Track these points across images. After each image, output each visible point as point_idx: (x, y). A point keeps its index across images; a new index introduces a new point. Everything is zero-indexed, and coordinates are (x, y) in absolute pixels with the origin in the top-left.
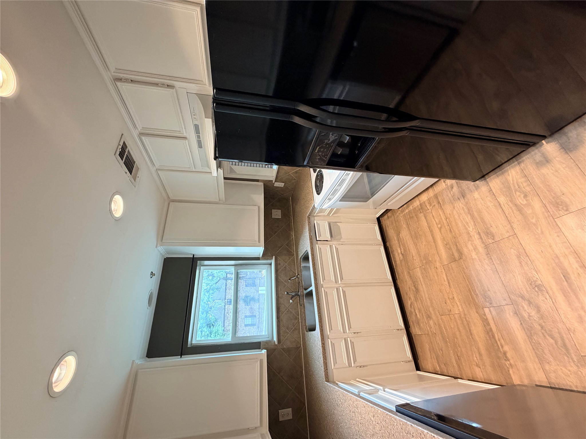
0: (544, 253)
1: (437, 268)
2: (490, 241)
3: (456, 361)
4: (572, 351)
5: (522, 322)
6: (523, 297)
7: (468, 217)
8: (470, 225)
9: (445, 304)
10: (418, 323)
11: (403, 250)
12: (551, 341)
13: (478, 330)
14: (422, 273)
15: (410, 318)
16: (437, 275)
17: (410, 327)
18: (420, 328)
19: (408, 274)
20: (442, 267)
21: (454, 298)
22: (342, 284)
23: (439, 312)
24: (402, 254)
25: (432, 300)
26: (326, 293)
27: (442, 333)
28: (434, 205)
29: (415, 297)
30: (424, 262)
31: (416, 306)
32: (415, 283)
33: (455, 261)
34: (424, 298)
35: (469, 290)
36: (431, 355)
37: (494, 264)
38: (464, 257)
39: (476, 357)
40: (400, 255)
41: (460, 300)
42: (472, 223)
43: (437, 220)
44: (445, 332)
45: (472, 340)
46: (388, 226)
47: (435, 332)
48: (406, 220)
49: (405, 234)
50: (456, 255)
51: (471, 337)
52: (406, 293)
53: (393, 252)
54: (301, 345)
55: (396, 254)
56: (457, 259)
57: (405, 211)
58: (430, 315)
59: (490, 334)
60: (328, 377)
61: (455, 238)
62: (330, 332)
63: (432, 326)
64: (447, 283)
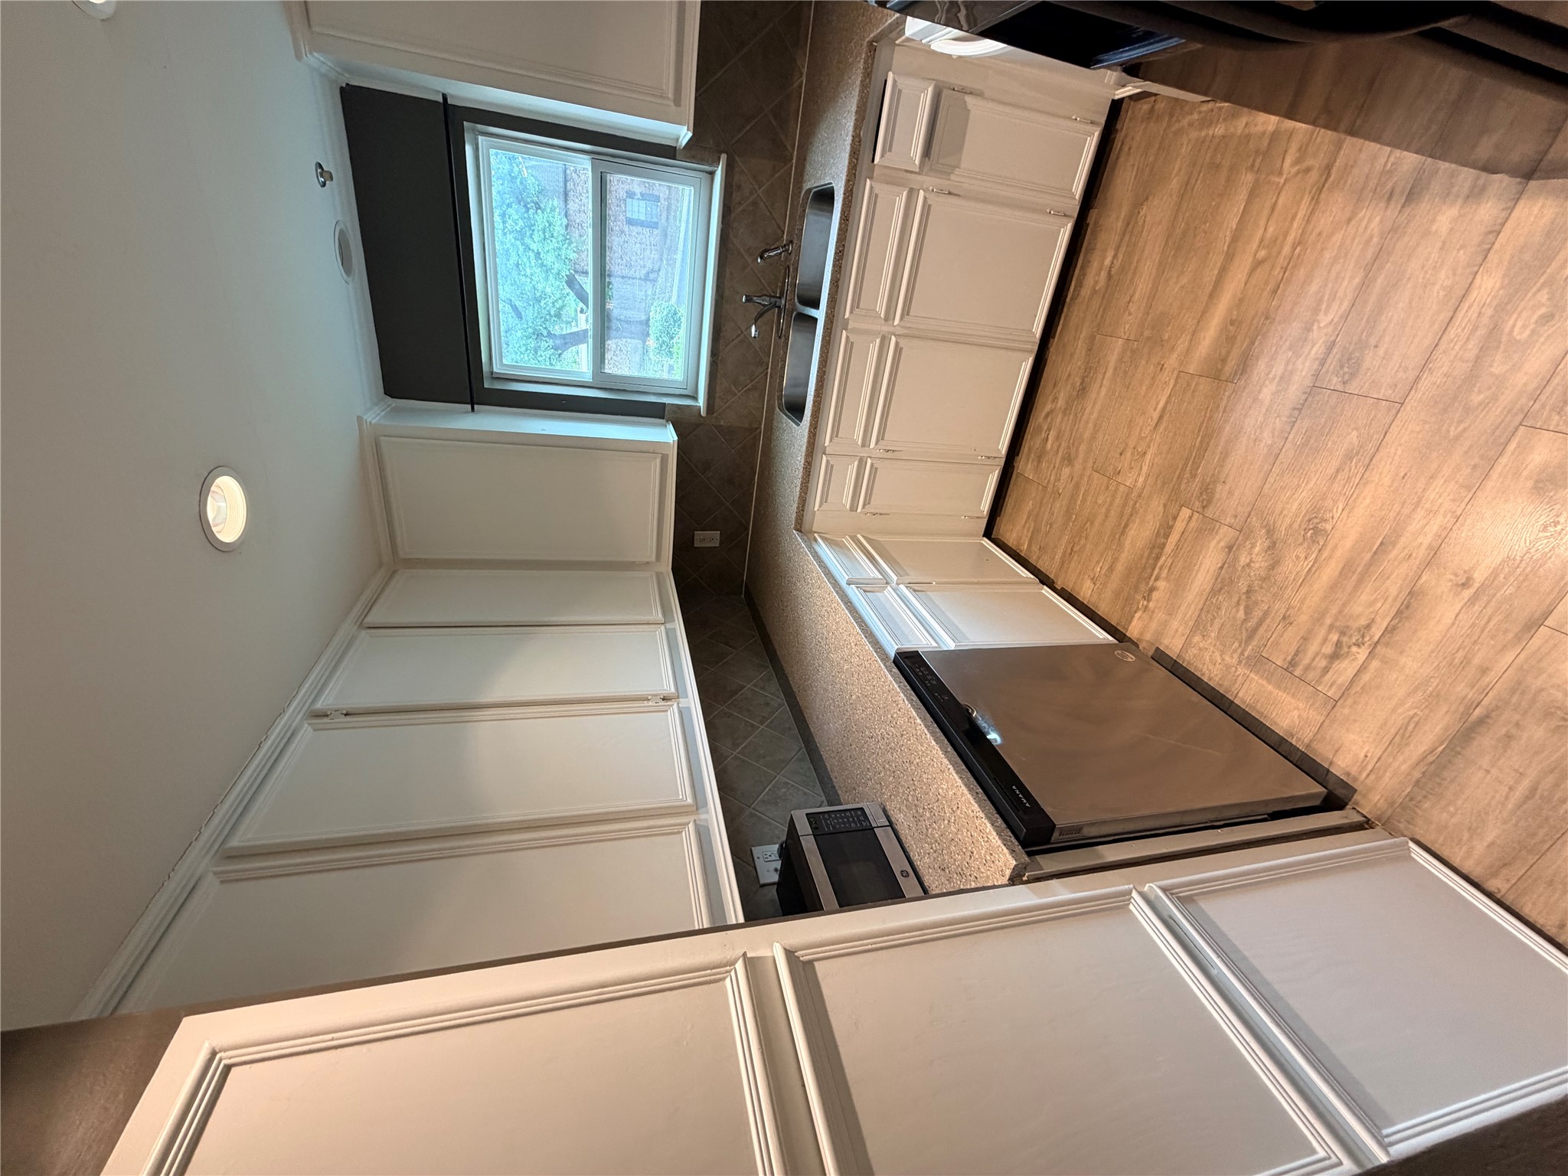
0: (1404, 480)
1: (1161, 369)
2: (1335, 382)
3: (1065, 552)
4: (1254, 643)
5: (1226, 566)
6: (1270, 532)
7: (1352, 278)
8: (1335, 307)
9: (1118, 456)
10: (1039, 458)
11: (1117, 263)
12: (1241, 615)
13: (1139, 535)
14: (1120, 360)
15: (1032, 438)
16: (1151, 386)
17: (1018, 455)
18: (1037, 468)
19: (1087, 341)
20: (1176, 373)
21: (1145, 453)
22: (900, 327)
23: (1094, 463)
24: (1110, 276)
25: (1098, 431)
26: (850, 345)
27: (1073, 498)
28: (1308, 170)
29: (1067, 403)
30: (1147, 333)
31: (1058, 424)
32: (1090, 373)
33: (1217, 378)
34: (1085, 417)
35: (1187, 458)
36: (1026, 522)
37: (1287, 438)
38: (1243, 382)
39: (1101, 568)
40: (1102, 273)
41: (1153, 464)
42: (1346, 305)
43: (1271, 230)
44: (1079, 502)
45: (1116, 541)
46: (1130, 149)
47: (1060, 491)
48: (1194, 164)
49: (1158, 212)
50: (1229, 368)
51: (1117, 536)
52: (1056, 381)
53: (1091, 250)
54: (761, 424)
55: (1095, 265)
56: (1223, 378)
57: (1212, 128)
58: (1072, 456)
59: (1156, 551)
60: (802, 522)
61: (1267, 318)
62: (831, 441)
63: (1062, 478)
64: (1156, 415)
